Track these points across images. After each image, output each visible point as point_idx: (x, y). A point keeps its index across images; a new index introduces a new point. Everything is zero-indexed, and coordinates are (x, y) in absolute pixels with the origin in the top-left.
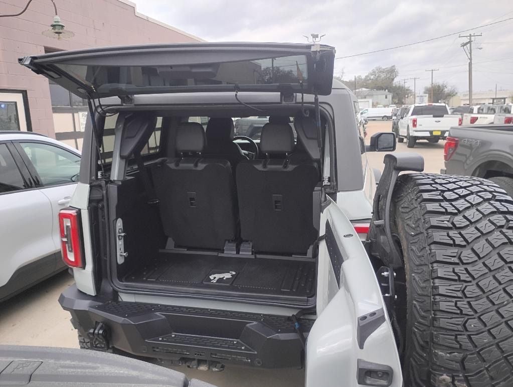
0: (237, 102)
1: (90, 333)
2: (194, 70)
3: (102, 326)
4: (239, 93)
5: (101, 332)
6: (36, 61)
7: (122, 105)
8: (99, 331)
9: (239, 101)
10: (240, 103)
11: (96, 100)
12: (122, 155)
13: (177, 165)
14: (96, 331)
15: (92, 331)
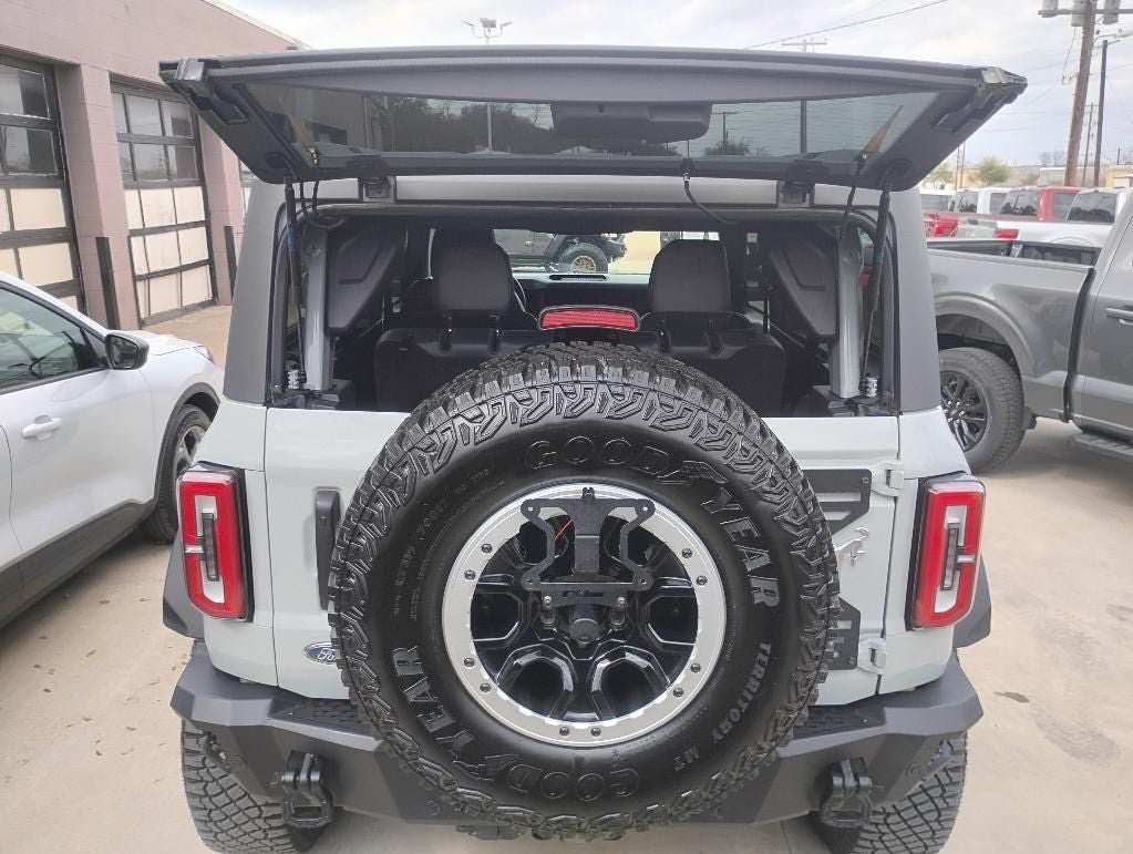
0: (688, 200)
1: (284, 782)
2: (658, 119)
3: (313, 761)
4: (695, 181)
5: (315, 777)
6: (216, 72)
7: (359, 201)
8: (309, 777)
9: (691, 197)
10: (694, 204)
11: (309, 186)
12: (331, 325)
13: (445, 346)
14: (303, 777)
15: (289, 777)
